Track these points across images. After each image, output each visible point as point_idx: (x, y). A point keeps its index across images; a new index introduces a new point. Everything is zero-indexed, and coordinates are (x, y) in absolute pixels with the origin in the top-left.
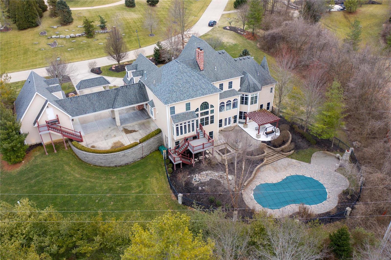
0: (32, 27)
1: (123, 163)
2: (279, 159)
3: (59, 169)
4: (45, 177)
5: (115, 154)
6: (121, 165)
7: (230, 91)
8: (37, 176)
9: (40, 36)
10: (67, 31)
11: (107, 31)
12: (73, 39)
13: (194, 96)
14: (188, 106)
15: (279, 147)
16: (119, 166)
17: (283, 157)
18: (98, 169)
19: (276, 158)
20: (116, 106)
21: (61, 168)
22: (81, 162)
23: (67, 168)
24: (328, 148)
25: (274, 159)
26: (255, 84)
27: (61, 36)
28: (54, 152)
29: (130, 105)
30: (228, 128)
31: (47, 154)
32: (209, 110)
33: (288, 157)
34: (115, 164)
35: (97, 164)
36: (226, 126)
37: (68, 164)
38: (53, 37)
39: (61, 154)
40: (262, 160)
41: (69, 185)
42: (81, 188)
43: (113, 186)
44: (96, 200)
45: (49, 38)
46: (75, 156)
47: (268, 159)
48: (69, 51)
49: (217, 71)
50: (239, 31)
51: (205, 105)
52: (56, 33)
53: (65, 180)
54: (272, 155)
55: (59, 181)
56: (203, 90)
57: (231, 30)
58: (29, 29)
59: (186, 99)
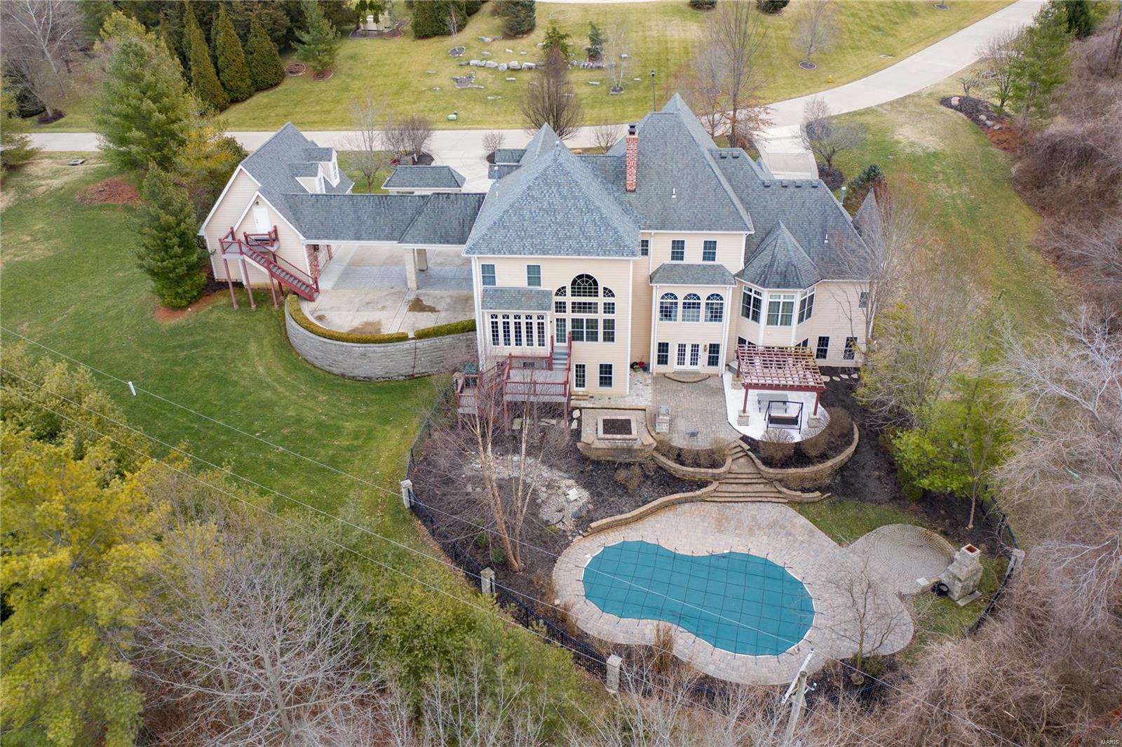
0: (442, 34)
1: (360, 372)
2: (760, 499)
3: (238, 345)
4: (206, 351)
5: (343, 346)
6: (354, 377)
7: (704, 267)
8: (194, 345)
9: (447, 57)
10: (509, 53)
11: (601, 64)
12: (514, 73)
13: (550, 250)
14: (534, 274)
15: (782, 467)
16: (349, 378)
17: (773, 500)
18: (307, 370)
19: (753, 495)
20: (408, 238)
21: (242, 344)
22: (285, 344)
23: (253, 348)
24: (951, 525)
25: (742, 495)
26: (793, 265)
27: (489, 62)
28: (250, 306)
29: (441, 243)
30: (687, 373)
31: (236, 307)
32: (601, 300)
33: (792, 507)
34: (342, 370)
35: (309, 358)
36: (681, 367)
37: (259, 341)
38: (472, 62)
39: (262, 315)
40: (703, 484)
41: (236, 383)
42: (249, 398)
43: (309, 415)
44: (256, 432)
45: (461, 65)
46: (282, 327)
47: (724, 488)
48: (486, 102)
49: (674, 201)
50: (983, 117)
51: (585, 284)
52: (483, 55)
53: (234, 372)
54: (744, 481)
55: (223, 368)
56: (584, 242)
57: (961, 111)
58: (435, 39)
59: (525, 254)
